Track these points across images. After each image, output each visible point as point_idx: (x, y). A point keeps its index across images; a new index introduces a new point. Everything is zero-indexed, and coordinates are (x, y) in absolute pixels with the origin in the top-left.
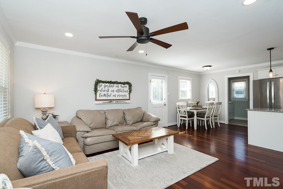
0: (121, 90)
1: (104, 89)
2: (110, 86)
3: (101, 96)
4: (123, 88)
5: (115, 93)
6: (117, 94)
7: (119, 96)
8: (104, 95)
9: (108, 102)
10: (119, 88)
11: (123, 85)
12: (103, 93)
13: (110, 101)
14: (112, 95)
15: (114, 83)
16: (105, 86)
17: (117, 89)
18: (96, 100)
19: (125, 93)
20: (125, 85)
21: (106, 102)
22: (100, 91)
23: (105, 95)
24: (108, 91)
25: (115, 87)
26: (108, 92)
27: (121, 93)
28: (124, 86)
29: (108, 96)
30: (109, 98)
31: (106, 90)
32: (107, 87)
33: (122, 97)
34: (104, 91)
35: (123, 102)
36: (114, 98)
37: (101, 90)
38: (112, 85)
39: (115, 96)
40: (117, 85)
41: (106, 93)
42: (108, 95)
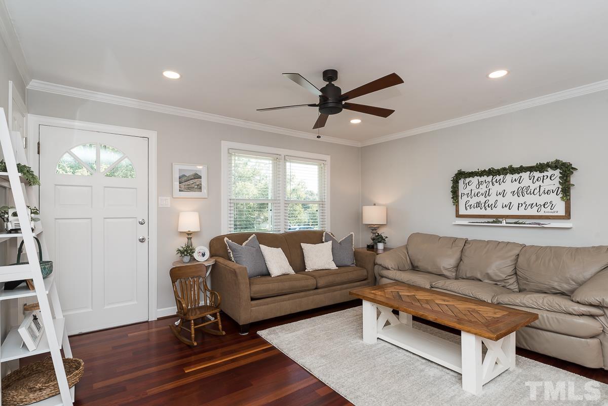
0: (532, 188)
1: (477, 191)
2: (494, 180)
3: (468, 208)
4: (538, 184)
5: (509, 198)
6: (516, 200)
7: (524, 205)
8: (476, 205)
9: (489, 222)
10: (522, 185)
11: (537, 174)
12: (473, 201)
13: (495, 220)
14: (499, 204)
15: (504, 171)
16: (480, 183)
17: (516, 186)
18: (458, 216)
19: (545, 198)
20: (545, 173)
21: (481, 222)
22: (466, 196)
23: (478, 205)
24: (487, 194)
25: (509, 183)
26: (488, 198)
27: (529, 199)
28: (541, 175)
29: (487, 207)
30: (489, 212)
31: (481, 193)
32: (485, 185)
33: (535, 208)
34: (476, 194)
35: (539, 224)
36: (506, 212)
37: (470, 193)
38: (498, 177)
39: (510, 206)
40: (516, 176)
41: (482, 199)
42: (487, 205)
